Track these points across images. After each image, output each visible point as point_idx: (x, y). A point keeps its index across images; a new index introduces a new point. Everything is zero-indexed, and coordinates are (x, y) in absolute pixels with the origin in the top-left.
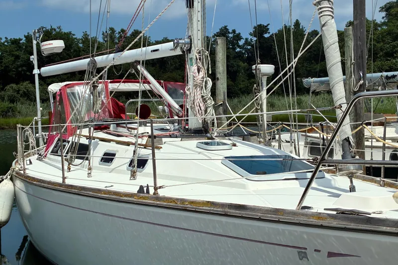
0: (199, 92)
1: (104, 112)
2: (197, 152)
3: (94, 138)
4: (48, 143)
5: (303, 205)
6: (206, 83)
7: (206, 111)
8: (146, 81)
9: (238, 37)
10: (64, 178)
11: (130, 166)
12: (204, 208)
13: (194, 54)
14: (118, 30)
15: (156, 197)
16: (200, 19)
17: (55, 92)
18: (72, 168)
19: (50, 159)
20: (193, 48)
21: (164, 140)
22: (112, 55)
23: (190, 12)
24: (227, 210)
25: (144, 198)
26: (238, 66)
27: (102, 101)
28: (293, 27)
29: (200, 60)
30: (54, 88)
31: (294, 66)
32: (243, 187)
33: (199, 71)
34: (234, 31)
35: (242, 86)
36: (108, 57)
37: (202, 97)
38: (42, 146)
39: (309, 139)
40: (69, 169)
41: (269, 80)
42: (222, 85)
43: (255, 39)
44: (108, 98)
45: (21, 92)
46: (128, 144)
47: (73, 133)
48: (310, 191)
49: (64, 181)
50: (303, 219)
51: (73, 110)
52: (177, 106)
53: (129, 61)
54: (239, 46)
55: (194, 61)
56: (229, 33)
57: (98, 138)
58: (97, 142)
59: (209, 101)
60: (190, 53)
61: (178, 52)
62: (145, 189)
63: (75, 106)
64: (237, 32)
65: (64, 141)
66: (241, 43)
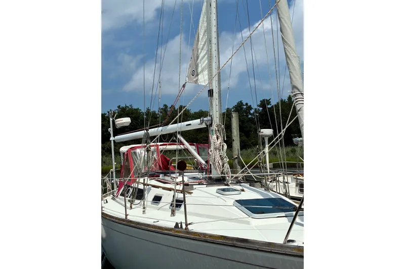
0: (218, 153)
1: (156, 165)
2: (216, 196)
3: (148, 185)
4: (119, 187)
5: (288, 239)
6: (223, 146)
7: (223, 166)
8: (182, 143)
9: (250, 108)
10: (126, 215)
11: (171, 206)
12: (219, 240)
13: (214, 127)
14: (169, 106)
15: (187, 231)
16: (217, 104)
17: (124, 152)
18: (133, 206)
19: (120, 199)
20: (213, 123)
21: (194, 187)
22: (161, 128)
23: (211, 99)
24: (235, 242)
25: (179, 232)
26: (251, 127)
27: (155, 158)
28: (287, 100)
29: (218, 131)
30: (124, 149)
31: (283, 134)
32: (248, 223)
33: (217, 139)
34: (247, 104)
35: (253, 141)
36: (158, 130)
37: (220, 156)
38: (116, 189)
39: (299, 181)
40: (131, 207)
41: (270, 140)
42: (236, 144)
43: (261, 109)
44: (158, 156)
45: (106, 149)
46: (170, 190)
47: (134, 181)
48: (294, 225)
49: (126, 218)
50: (288, 251)
51: (135, 164)
52: (203, 162)
53: (172, 132)
54: (251, 114)
55: (214, 132)
56: (244, 105)
57: (150, 185)
58: (150, 188)
59: (225, 159)
60: (211, 126)
61: (204, 126)
62: (179, 225)
63: (137, 162)
64: (249, 105)
65: (129, 186)
66: (252, 111)
